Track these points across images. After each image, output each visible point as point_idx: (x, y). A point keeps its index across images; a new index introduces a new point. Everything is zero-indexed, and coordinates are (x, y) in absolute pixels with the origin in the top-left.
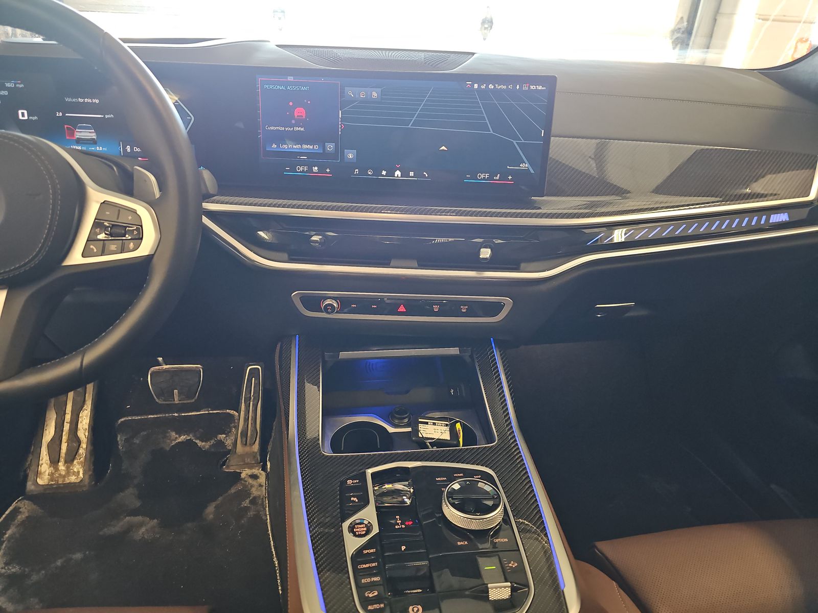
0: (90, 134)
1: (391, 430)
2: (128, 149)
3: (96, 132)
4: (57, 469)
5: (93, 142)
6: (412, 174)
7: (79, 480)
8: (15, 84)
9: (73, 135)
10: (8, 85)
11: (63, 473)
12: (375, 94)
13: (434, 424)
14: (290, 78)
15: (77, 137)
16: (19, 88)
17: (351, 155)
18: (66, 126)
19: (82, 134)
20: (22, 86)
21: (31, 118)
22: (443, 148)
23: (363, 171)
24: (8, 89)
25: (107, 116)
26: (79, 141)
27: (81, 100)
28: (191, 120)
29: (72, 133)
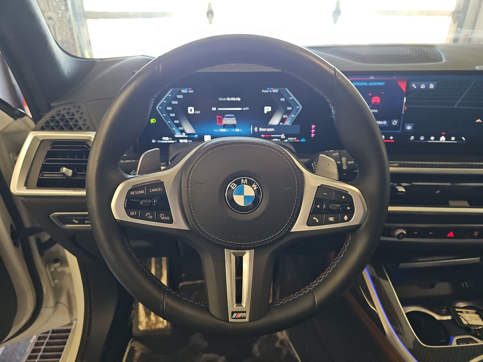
0: (232, 121)
1: (437, 317)
2: (256, 129)
3: (236, 119)
4: (150, 319)
5: (234, 126)
6: (453, 138)
7: (164, 327)
8: (188, 90)
9: (221, 122)
10: (183, 91)
11: (154, 322)
12: (432, 86)
13: (467, 312)
14: (372, 78)
15: (224, 123)
16: (190, 93)
17: (409, 128)
18: (217, 117)
19: (227, 121)
20: (192, 91)
21: (196, 112)
22: (479, 120)
23: (417, 138)
24: (183, 94)
25: (244, 109)
26: (225, 126)
27: (229, 99)
28: (299, 108)
29: (221, 120)
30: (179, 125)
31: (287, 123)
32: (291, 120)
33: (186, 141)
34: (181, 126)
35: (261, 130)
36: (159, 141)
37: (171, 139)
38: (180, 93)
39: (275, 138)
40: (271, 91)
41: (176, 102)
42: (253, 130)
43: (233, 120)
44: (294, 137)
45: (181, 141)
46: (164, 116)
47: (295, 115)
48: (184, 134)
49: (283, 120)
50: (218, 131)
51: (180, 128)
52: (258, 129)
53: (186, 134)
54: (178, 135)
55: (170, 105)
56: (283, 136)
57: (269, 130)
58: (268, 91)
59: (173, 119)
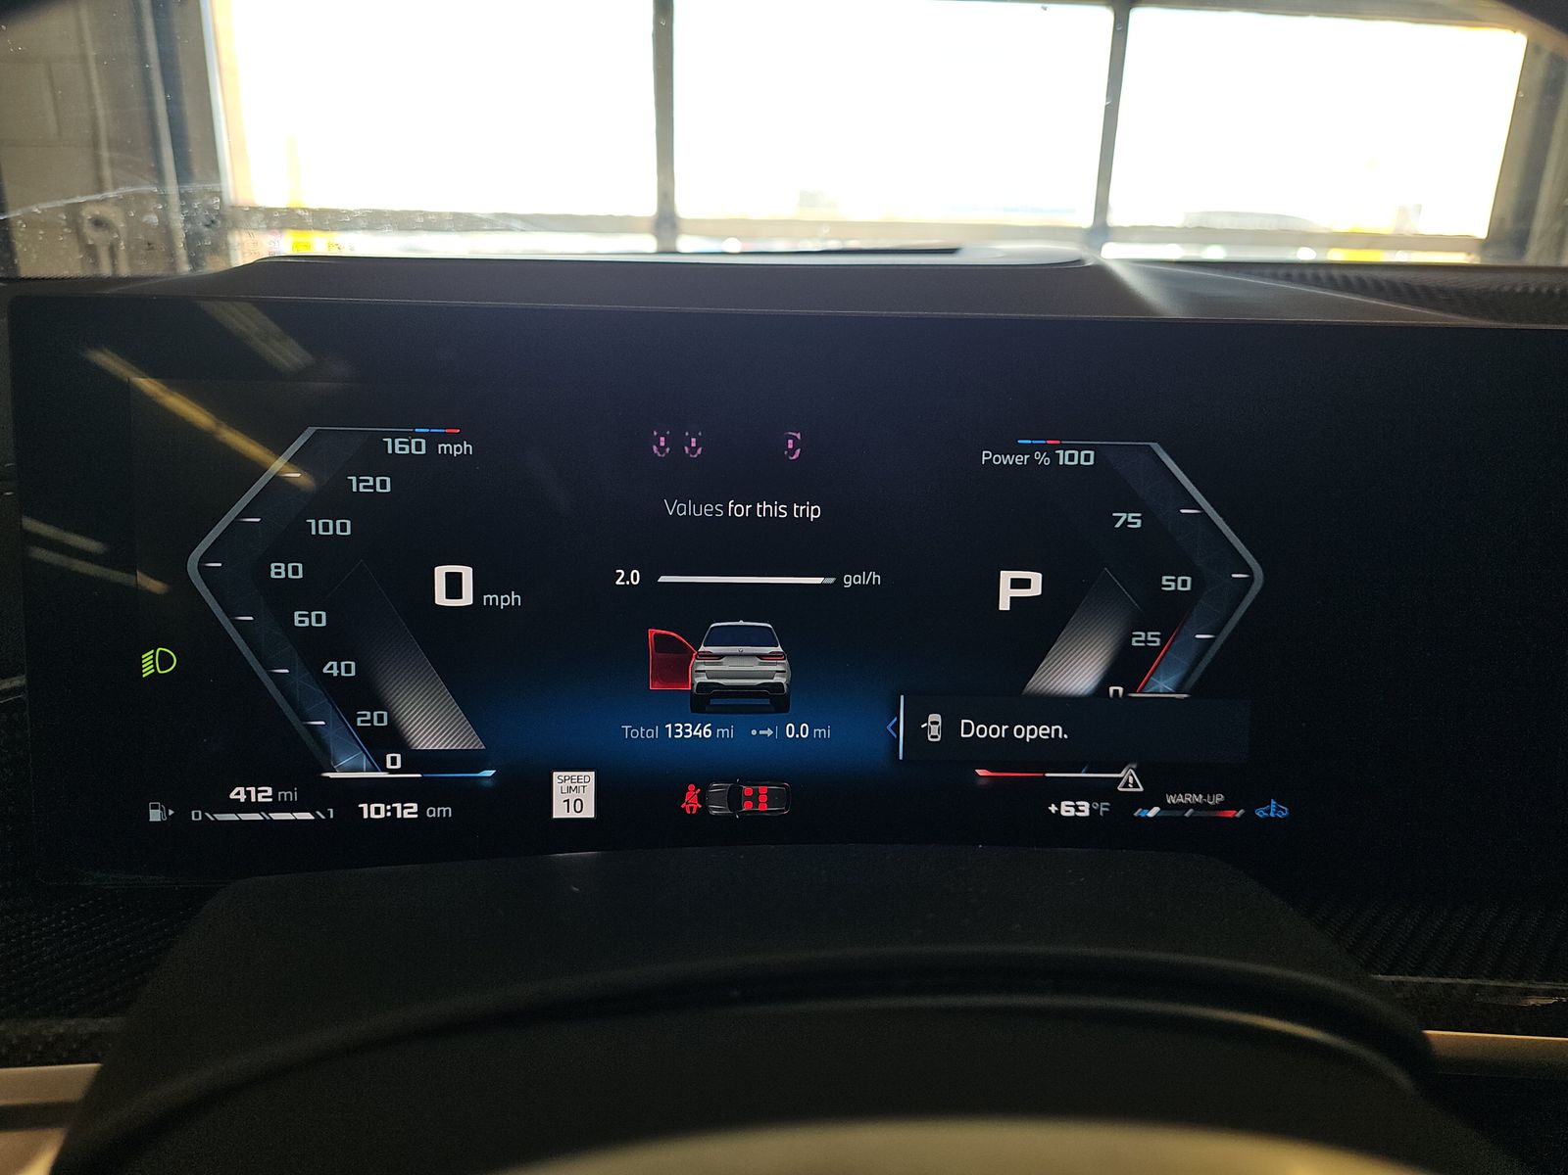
2: (933, 727)
3: (790, 652)
5: (769, 701)
8: (432, 441)
9: (680, 672)
10: (396, 446)
15: (700, 679)
16: (446, 458)
18: (652, 632)
19: (727, 666)
20: (462, 448)
21: (489, 598)
24: (396, 466)
25: (850, 580)
26: (709, 701)
27: (738, 510)
28: (1250, 580)
29: (678, 664)
30: (361, 694)
31: (1162, 685)
32: (1185, 663)
33: (409, 811)
34: (376, 703)
35: (973, 730)
36: (196, 816)
37: (292, 795)
38: (377, 461)
39: (1075, 791)
40: (1043, 459)
41: (341, 527)
42: (916, 733)
43: (761, 656)
44: (1206, 792)
45: (371, 811)
46: (238, 625)
47: (1216, 632)
48: (394, 760)
49: (1127, 666)
50: (653, 733)
51: (365, 718)
52: (950, 728)
53: (415, 759)
54: (349, 768)
55: (294, 543)
56: (1128, 778)
57: (1027, 733)
58: (1021, 460)
59: (314, 647)
